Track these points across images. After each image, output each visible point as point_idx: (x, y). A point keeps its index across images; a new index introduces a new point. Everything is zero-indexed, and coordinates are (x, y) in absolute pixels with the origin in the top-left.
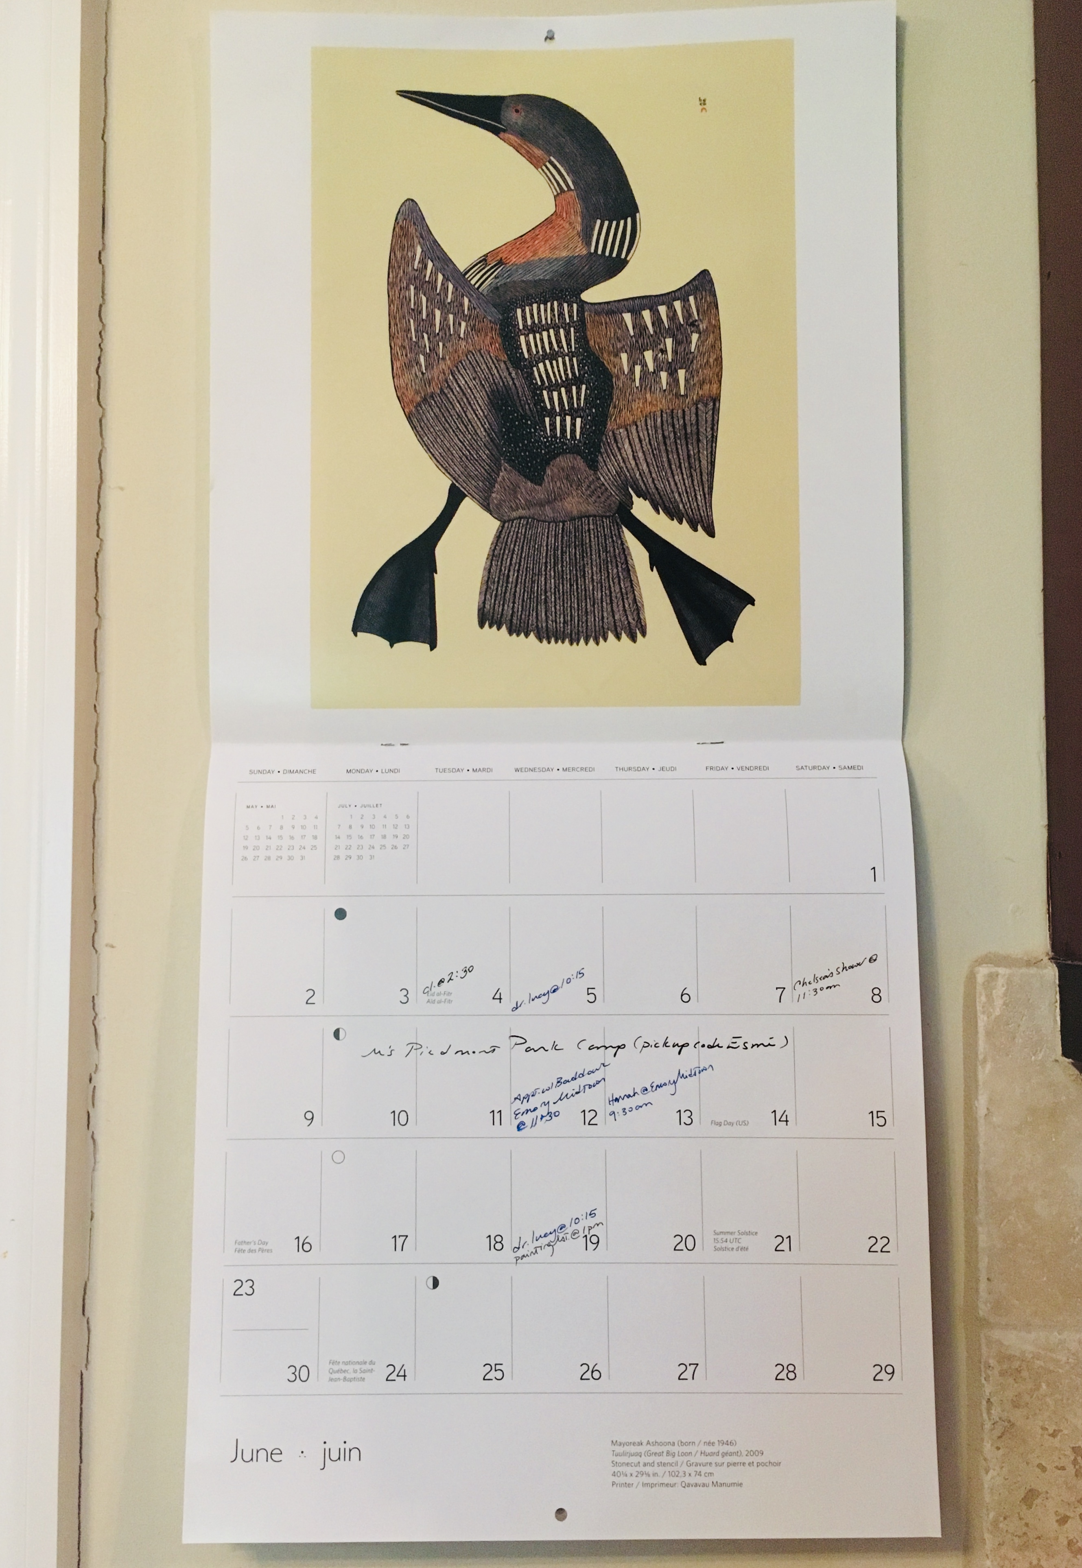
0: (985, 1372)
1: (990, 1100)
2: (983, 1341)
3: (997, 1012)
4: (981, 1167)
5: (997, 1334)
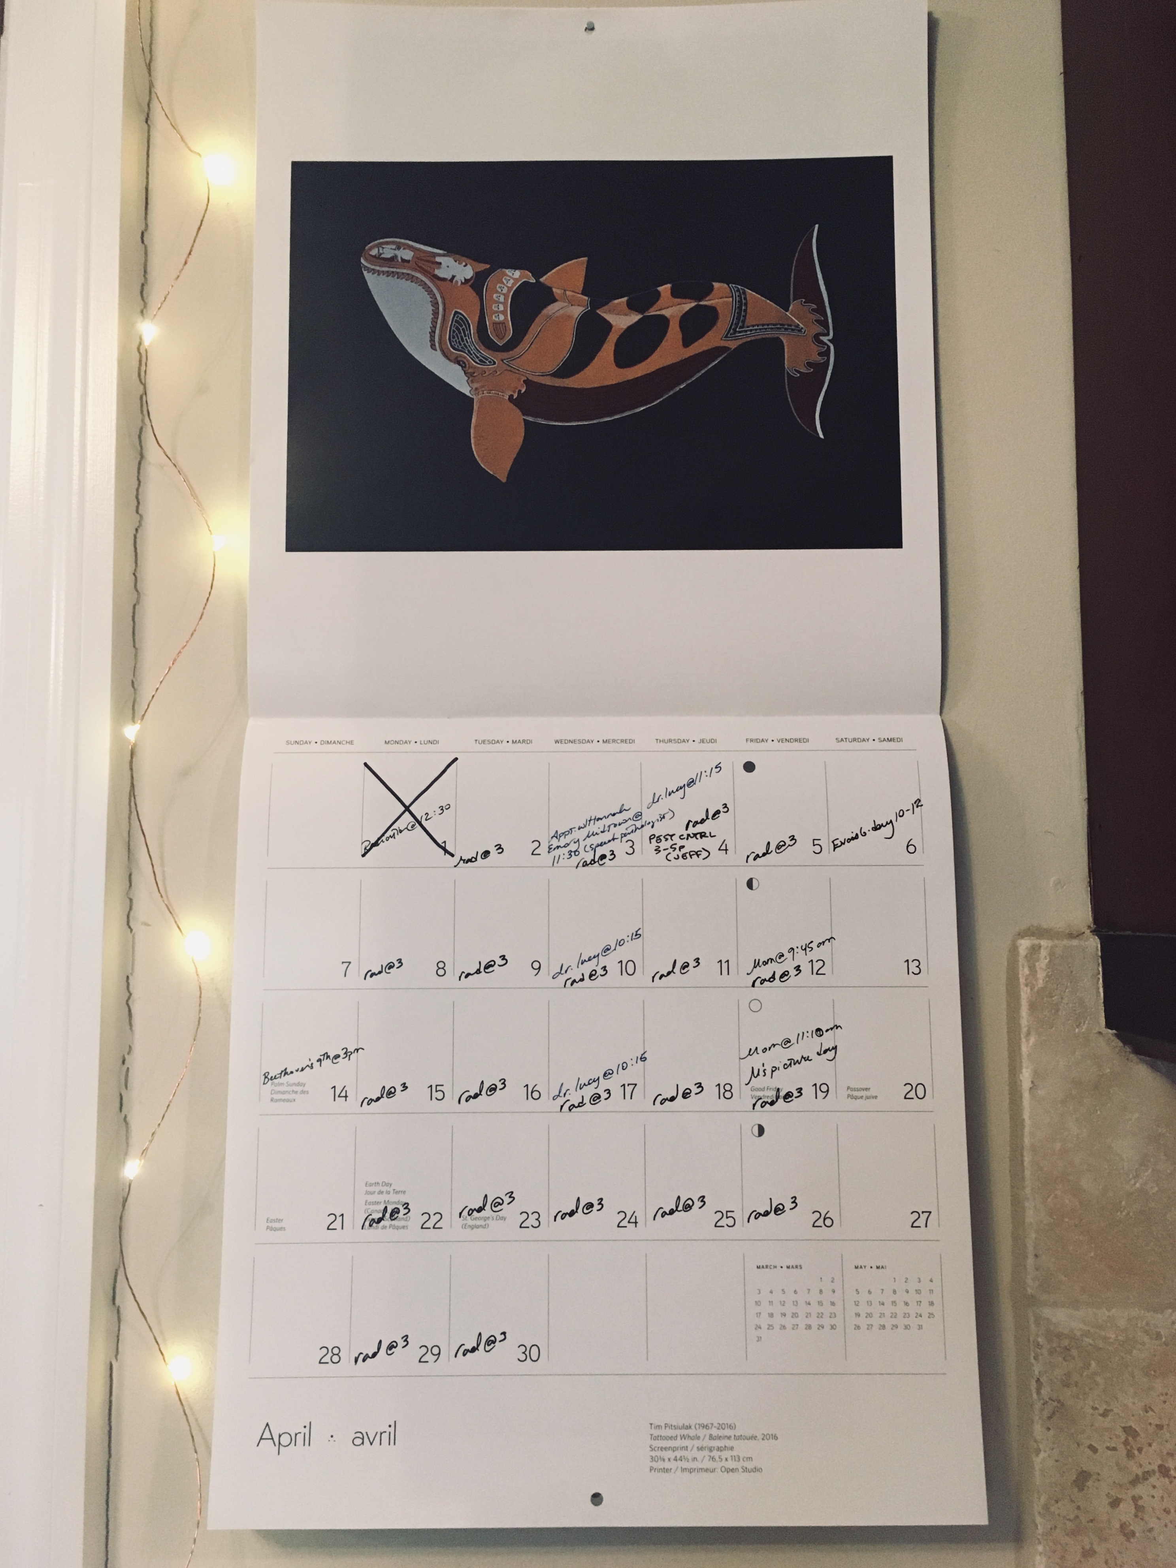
0: (1035, 1351)
1: (1036, 1074)
2: (1032, 1320)
3: (1040, 983)
4: (1027, 1141)
5: (1046, 1312)
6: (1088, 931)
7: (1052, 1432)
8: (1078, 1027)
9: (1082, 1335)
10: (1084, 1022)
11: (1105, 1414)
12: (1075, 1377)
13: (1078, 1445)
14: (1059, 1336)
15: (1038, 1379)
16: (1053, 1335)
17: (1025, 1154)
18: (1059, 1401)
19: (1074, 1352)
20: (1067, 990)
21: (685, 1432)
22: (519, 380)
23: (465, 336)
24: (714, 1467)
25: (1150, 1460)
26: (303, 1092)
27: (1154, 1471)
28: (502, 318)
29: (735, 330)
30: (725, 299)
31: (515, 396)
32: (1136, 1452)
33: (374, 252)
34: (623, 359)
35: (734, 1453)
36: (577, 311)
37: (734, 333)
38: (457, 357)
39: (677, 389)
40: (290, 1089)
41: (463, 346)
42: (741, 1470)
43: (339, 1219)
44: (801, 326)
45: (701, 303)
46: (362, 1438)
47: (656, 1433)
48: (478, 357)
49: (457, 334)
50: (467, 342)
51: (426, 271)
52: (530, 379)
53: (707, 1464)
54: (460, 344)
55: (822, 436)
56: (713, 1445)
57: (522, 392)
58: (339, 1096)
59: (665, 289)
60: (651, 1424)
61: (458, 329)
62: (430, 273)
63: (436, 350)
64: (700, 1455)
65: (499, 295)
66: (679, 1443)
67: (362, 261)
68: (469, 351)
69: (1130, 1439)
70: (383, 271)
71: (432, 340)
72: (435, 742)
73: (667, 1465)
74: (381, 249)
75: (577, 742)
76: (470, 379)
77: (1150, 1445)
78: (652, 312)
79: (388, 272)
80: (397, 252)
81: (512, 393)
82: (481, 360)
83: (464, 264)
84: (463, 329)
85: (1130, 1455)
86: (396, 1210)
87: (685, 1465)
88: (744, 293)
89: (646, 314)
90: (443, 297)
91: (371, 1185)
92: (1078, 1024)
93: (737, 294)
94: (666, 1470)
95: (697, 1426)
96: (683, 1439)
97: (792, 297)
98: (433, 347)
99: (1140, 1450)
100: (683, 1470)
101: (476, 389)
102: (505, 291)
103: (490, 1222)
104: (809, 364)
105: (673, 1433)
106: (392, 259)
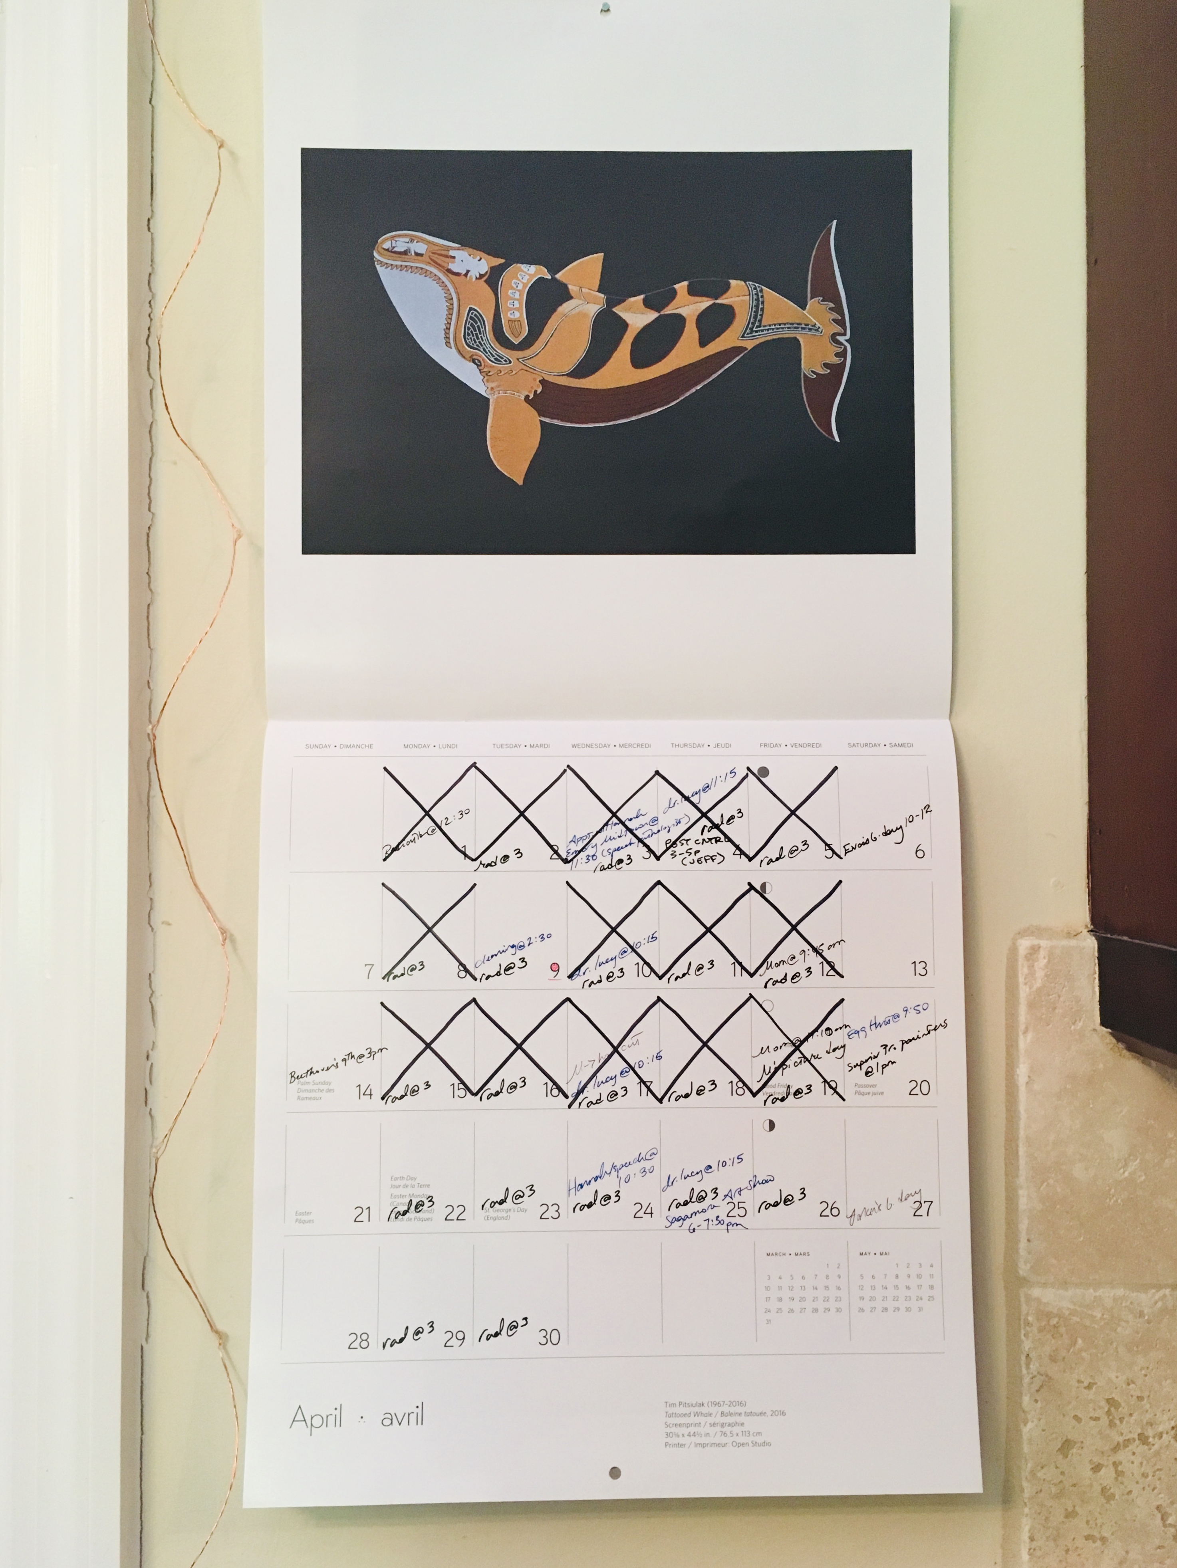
0: (1025, 1328)
1: (1032, 1069)
2: (1023, 1299)
3: (1038, 983)
4: (1022, 1133)
5: (1036, 1292)
6: (1085, 931)
7: (1039, 1404)
8: (1074, 1024)
9: (1070, 1314)
10: (1080, 1020)
11: (1089, 1387)
12: (1063, 1353)
13: (1064, 1415)
14: (1049, 1315)
15: (1027, 1354)
16: (1044, 1315)
17: (1021, 1145)
18: (1047, 1376)
19: (1062, 1330)
20: (1064, 990)
21: (697, 1409)
22: (535, 380)
23: (480, 334)
24: (725, 1442)
25: (1130, 1429)
26: (329, 1091)
27: (1134, 1440)
28: (517, 315)
29: (751, 329)
30: (741, 298)
31: (531, 396)
32: (1118, 1422)
33: (387, 245)
34: (639, 360)
35: (743, 1429)
36: (593, 309)
37: (751, 333)
38: (472, 355)
39: (693, 390)
40: (315, 1087)
41: (478, 343)
42: (751, 1444)
43: (366, 1212)
44: (818, 325)
45: (719, 301)
46: (390, 1419)
47: (671, 1410)
48: (493, 356)
49: (472, 332)
50: (483, 340)
51: (439, 265)
52: (546, 379)
53: (719, 1439)
54: (475, 342)
55: (837, 440)
56: (725, 1422)
57: (538, 392)
58: (364, 1094)
59: (682, 287)
60: (666, 1402)
61: (472, 325)
62: (443, 267)
63: (451, 348)
64: (711, 1431)
65: (514, 291)
66: (693, 1420)
67: (375, 254)
68: (484, 349)
69: (1112, 1409)
70: (396, 266)
71: (447, 338)
72: (453, 746)
73: (681, 1440)
74: (394, 242)
75: (594, 746)
76: (486, 378)
77: (1131, 1415)
78: (668, 311)
79: (401, 266)
80: (410, 245)
81: (527, 393)
82: (496, 359)
83: (478, 258)
84: (478, 326)
85: (1112, 1424)
86: (420, 1203)
87: (698, 1440)
88: (761, 291)
89: (662, 313)
90: (458, 294)
91: (396, 1179)
92: (1074, 1021)
93: (754, 291)
94: (682, 1445)
95: (710, 1404)
96: (696, 1416)
97: (808, 296)
98: (448, 344)
99: (1121, 1420)
100: (697, 1445)
101: (492, 388)
102: (520, 287)
103: (511, 1214)
104: (826, 365)
105: (686, 1410)
106: (405, 253)
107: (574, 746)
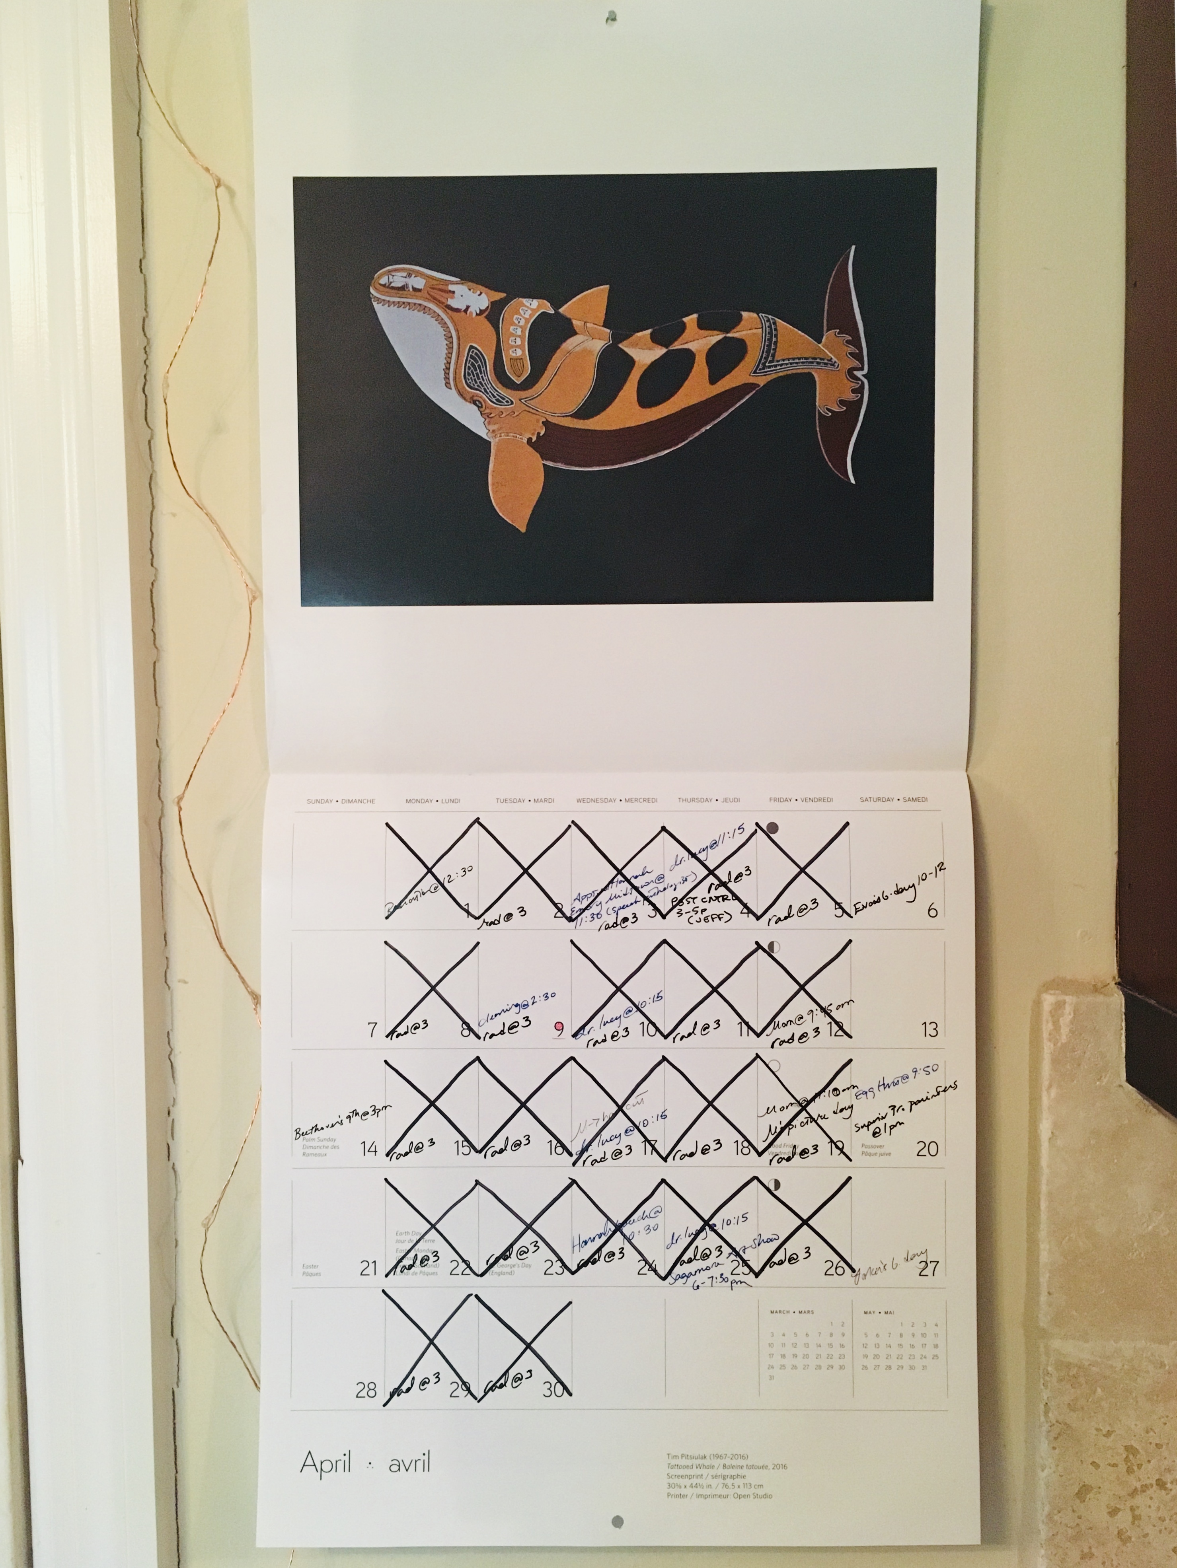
0: (1044, 1379)
1: (1054, 1125)
2: (1042, 1349)
3: (1063, 1039)
4: (1044, 1188)
6: (1112, 984)
7: (1057, 1451)
8: (1098, 1080)
9: (1090, 1365)
10: (1104, 1075)
11: (1108, 1434)
12: (1082, 1402)
13: (1082, 1462)
14: (1068, 1366)
15: (1047, 1403)
16: (1062, 1364)
17: (1039, 1198)
18: (1066, 1424)
19: (1082, 1380)
20: (1089, 1045)
21: (701, 1462)
22: (538, 421)
23: (481, 373)
24: (727, 1494)
25: (1148, 1474)
26: (334, 1147)
27: (1152, 1485)
28: (519, 353)
29: (764, 364)
30: (754, 331)
31: (534, 439)
32: (1135, 1468)
33: (384, 280)
34: (646, 399)
35: (745, 1481)
36: (598, 345)
37: (763, 369)
38: (473, 396)
39: (703, 430)
40: (320, 1144)
41: (479, 384)
42: (752, 1496)
43: (372, 1266)
44: (834, 359)
45: (729, 335)
46: (397, 1466)
47: (674, 1462)
48: (494, 397)
49: (472, 371)
50: (483, 380)
51: (439, 301)
52: (549, 420)
53: (721, 1491)
54: (476, 383)
55: (853, 481)
56: (727, 1474)
57: (541, 435)
58: (369, 1151)
59: (691, 320)
60: (669, 1454)
61: (473, 365)
62: (443, 303)
63: (451, 389)
64: (714, 1483)
65: (516, 327)
66: (695, 1471)
67: (372, 291)
68: (485, 389)
69: (1131, 1457)
70: (394, 302)
71: (447, 378)
72: (456, 801)
73: (683, 1491)
74: (391, 277)
75: (599, 801)
76: (487, 420)
77: (1149, 1461)
78: (677, 346)
79: (399, 302)
80: (407, 280)
81: (530, 436)
82: (497, 400)
83: (479, 292)
84: (479, 366)
85: (1130, 1471)
86: (426, 1257)
87: (699, 1491)
88: (775, 323)
89: (671, 348)
90: (457, 331)
91: (401, 1234)
92: (1099, 1077)
93: (768, 324)
94: (684, 1496)
95: (712, 1456)
96: (699, 1468)
97: (825, 328)
98: (448, 385)
99: (1140, 1466)
100: (699, 1496)
101: (493, 431)
102: (522, 323)
103: (515, 1269)
104: (842, 402)
105: (689, 1462)
106: (403, 288)
107: (579, 801)
